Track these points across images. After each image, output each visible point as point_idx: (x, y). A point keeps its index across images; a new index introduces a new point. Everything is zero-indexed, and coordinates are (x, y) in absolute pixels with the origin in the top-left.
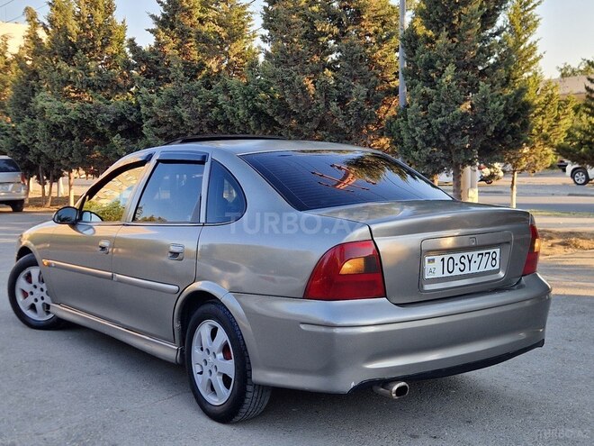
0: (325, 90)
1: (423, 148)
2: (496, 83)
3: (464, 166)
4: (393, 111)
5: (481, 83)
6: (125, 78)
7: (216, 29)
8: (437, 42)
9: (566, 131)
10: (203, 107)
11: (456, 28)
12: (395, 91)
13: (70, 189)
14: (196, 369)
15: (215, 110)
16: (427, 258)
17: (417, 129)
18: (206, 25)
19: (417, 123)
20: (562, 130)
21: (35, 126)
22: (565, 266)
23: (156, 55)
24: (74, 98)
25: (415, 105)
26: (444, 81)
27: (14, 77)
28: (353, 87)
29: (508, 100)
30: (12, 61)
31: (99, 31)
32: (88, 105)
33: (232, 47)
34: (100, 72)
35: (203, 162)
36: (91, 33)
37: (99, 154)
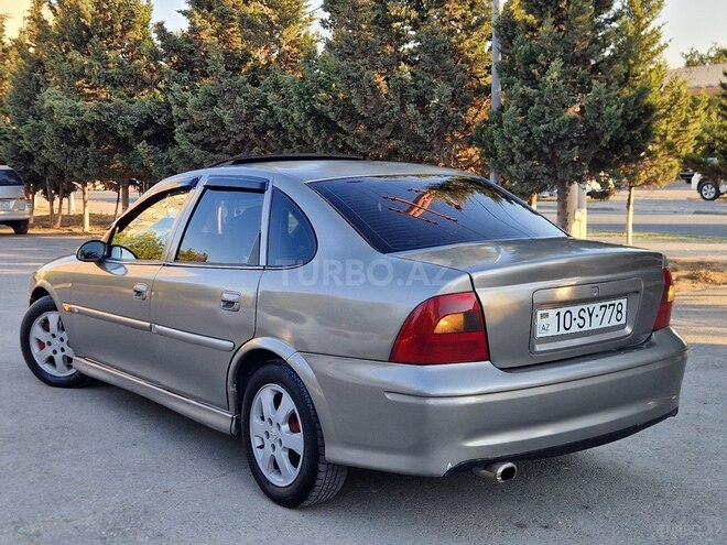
0: (401, 89)
1: (522, 162)
2: (612, 81)
3: (571, 183)
4: (483, 115)
5: (594, 82)
6: (151, 71)
7: (265, 11)
8: (540, 29)
9: (696, 138)
10: (248, 108)
11: (564, 13)
12: (487, 90)
13: (85, 206)
14: (256, 442)
15: (263, 112)
16: (539, 313)
17: (515, 138)
18: (252, 6)
19: (514, 131)
20: (690, 136)
21: (42, 129)
22: (694, 306)
23: (190, 42)
24: (89, 94)
25: (512, 108)
26: (548, 79)
27: (14, 68)
28: (435, 85)
29: (627, 103)
30: (11, 48)
31: (119, 11)
32: (107, 105)
33: (284, 33)
34: (121, 65)
35: (262, 191)
36: (109, 14)
37: (120, 164)
